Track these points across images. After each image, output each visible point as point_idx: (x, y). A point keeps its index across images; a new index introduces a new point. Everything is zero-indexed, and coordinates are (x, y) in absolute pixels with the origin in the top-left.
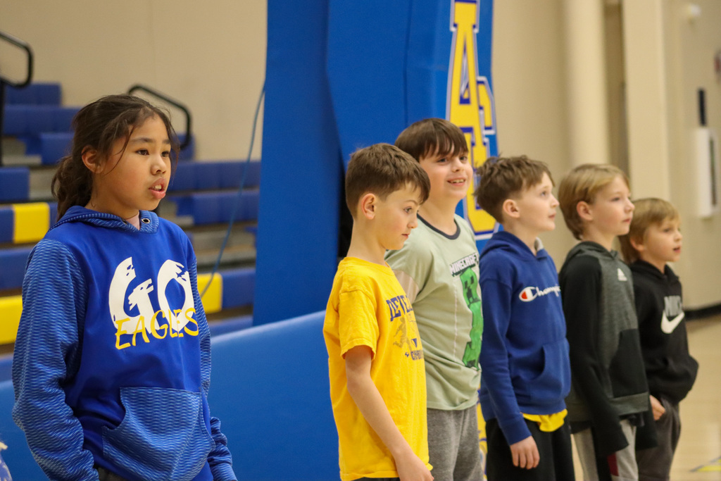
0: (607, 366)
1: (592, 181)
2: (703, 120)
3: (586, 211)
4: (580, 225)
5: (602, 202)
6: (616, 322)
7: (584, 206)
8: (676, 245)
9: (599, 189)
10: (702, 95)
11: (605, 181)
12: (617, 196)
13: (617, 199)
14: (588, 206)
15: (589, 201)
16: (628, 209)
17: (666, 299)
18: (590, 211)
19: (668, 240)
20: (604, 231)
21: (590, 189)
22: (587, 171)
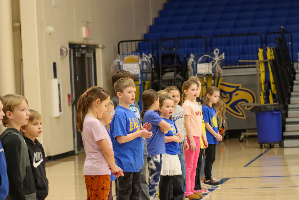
0: (22, 182)
1: (13, 102)
2: (55, 76)
3: (10, 115)
4: (7, 121)
5: (17, 111)
6: (25, 163)
7: (9, 112)
8: (39, 130)
9: (17, 105)
10: (55, 64)
11: (18, 102)
12: (23, 108)
13: (23, 110)
14: (11, 113)
15: (11, 111)
16: (28, 114)
17: (34, 153)
18: (12, 115)
19: (36, 128)
20: (17, 123)
21: (12, 105)
22: (11, 97)
